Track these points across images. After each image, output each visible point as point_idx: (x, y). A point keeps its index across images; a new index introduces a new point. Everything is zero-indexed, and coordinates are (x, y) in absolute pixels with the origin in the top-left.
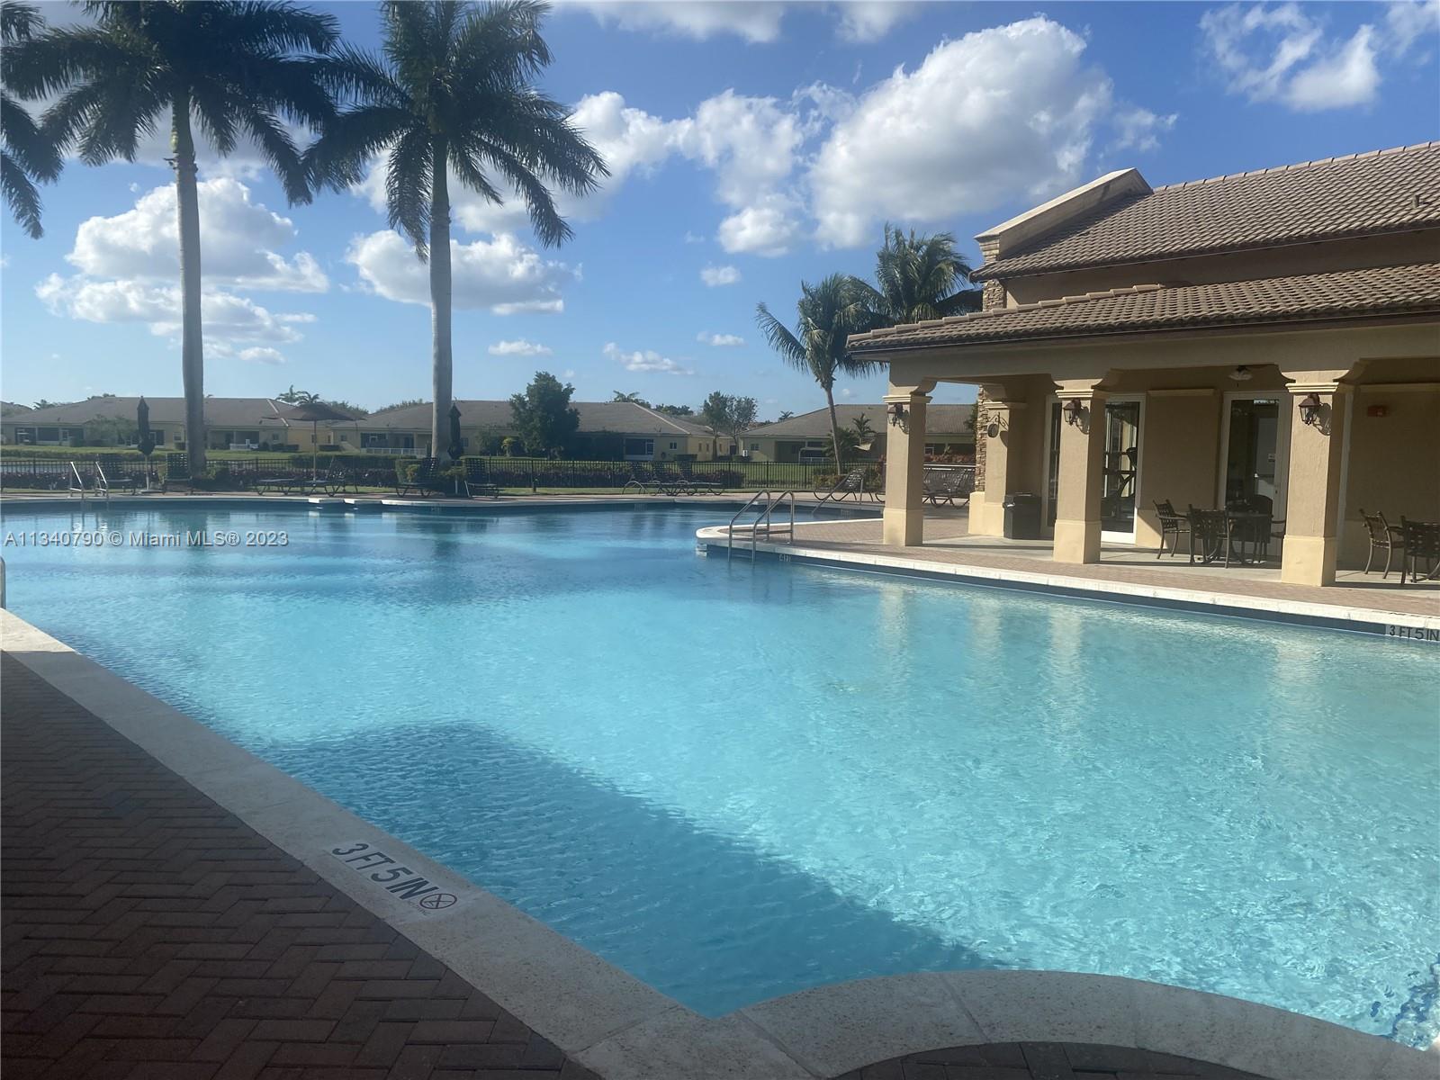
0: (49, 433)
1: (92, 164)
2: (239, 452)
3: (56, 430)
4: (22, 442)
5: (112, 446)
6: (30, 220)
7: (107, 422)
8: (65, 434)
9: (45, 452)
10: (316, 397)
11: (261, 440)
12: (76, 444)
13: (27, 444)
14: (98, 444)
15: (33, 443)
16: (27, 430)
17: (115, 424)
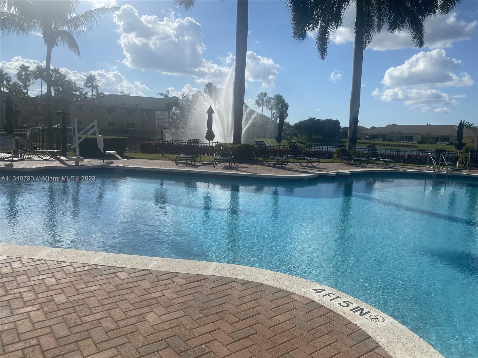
0: (375, 137)
1: (444, 14)
2: (441, 145)
3: (378, 136)
4: (367, 139)
5: (395, 141)
6: (419, 39)
7: (395, 133)
8: (380, 138)
9: (374, 143)
10: (472, 125)
11: (450, 141)
12: (383, 140)
13: (369, 140)
14: (390, 140)
15: (370, 140)
16: (369, 135)
17: (397, 134)
